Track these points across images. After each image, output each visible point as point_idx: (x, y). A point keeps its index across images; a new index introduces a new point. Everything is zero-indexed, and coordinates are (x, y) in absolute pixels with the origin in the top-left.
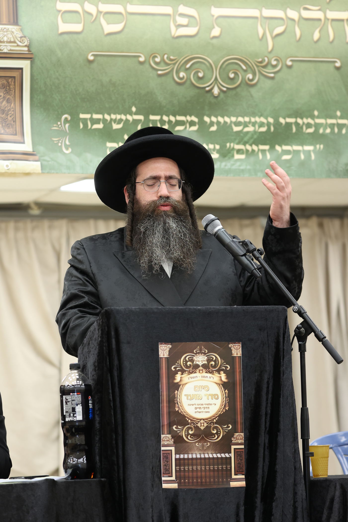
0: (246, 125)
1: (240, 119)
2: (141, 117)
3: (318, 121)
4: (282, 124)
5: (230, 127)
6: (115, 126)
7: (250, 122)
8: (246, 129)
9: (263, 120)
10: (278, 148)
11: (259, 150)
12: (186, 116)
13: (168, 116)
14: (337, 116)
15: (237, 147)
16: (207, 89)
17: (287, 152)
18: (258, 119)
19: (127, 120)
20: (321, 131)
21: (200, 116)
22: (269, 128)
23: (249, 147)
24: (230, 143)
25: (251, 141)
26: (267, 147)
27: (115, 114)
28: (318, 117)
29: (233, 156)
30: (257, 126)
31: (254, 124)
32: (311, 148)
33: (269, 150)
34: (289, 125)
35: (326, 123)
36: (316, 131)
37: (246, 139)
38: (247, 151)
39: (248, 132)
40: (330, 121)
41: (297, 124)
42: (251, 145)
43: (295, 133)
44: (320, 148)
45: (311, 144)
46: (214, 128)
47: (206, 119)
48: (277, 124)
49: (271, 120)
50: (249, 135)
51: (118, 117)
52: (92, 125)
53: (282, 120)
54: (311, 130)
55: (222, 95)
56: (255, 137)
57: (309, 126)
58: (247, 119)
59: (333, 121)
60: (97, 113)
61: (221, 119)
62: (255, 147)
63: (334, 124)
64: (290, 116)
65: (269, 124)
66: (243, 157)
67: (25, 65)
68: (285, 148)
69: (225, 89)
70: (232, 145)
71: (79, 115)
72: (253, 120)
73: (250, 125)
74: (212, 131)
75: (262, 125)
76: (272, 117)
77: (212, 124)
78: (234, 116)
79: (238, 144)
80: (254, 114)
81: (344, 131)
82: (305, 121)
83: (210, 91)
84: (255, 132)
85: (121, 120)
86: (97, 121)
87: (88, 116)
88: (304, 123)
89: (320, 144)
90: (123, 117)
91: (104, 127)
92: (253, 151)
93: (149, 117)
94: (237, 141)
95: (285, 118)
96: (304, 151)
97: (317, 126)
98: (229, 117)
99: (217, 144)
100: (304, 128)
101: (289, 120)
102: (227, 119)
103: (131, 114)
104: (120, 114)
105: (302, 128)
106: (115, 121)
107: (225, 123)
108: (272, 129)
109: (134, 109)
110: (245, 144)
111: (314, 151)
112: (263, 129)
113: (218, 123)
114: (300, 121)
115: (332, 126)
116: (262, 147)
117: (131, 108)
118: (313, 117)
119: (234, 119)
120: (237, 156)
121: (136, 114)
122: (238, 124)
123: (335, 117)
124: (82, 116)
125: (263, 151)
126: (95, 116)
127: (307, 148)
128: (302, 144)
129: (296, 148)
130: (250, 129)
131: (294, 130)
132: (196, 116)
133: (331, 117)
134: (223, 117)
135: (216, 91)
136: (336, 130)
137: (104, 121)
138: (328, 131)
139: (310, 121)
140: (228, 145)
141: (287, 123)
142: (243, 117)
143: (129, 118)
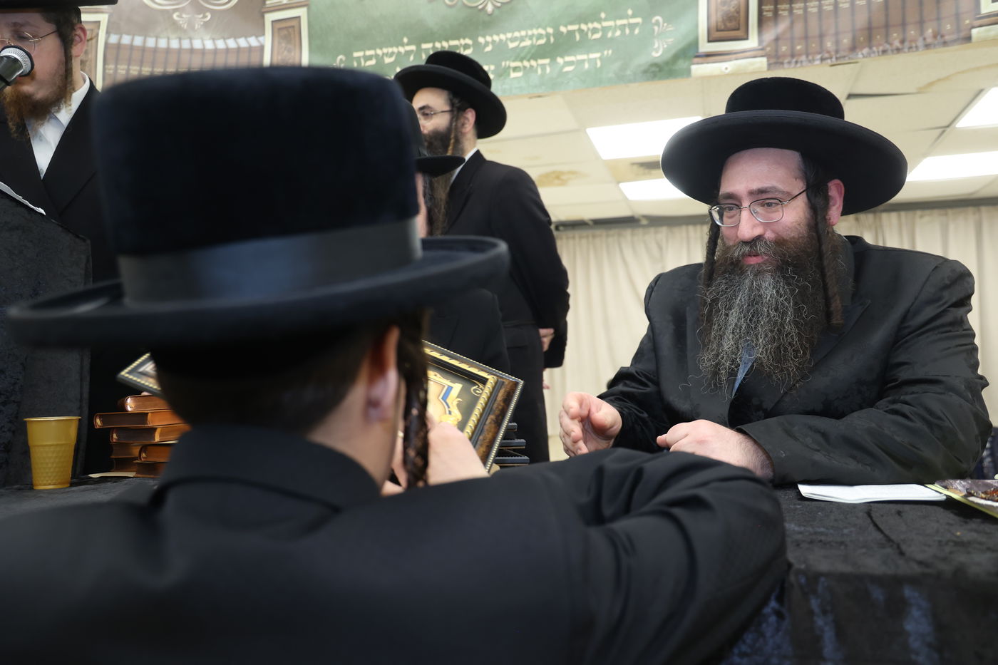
0: (522, 39)
1: (517, 34)
2: (413, 48)
3: (605, 24)
4: (562, 33)
5: (506, 44)
6: (388, 60)
7: (526, 36)
8: (523, 44)
9: (541, 31)
10: (560, 60)
11: (538, 65)
12: (459, 39)
13: (441, 42)
14: (628, 15)
15: (513, 64)
16: (480, 7)
17: (570, 63)
18: (535, 32)
19: (399, 53)
20: (610, 35)
21: (474, 38)
22: (548, 40)
23: (526, 63)
24: (506, 61)
25: (529, 56)
26: (547, 61)
27: (387, 47)
28: (606, 20)
29: (509, 75)
30: (534, 39)
31: (531, 37)
32: (598, 55)
33: (549, 64)
34: (571, 33)
35: (616, 25)
36: (604, 36)
37: (522, 55)
38: (525, 67)
39: (524, 47)
40: (619, 22)
41: (580, 31)
42: (529, 61)
43: (579, 42)
44: (608, 54)
45: (597, 52)
46: (489, 49)
47: (481, 40)
48: (558, 34)
49: (550, 30)
50: (526, 50)
51: (390, 50)
52: (365, 62)
53: (563, 29)
54: (597, 36)
55: (497, 12)
56: (533, 51)
57: (595, 31)
58: (523, 33)
59: (624, 22)
60: (370, 49)
61: (496, 38)
62: (533, 63)
63: (624, 25)
64: (572, 23)
65: (548, 35)
66: (519, 74)
67: (302, 12)
68: (568, 59)
69: (499, 5)
70: (508, 63)
71: (352, 54)
72: (530, 33)
73: (527, 39)
74: (487, 52)
75: (540, 37)
76: (550, 27)
77: (487, 44)
78: (509, 32)
79: (514, 61)
80: (531, 27)
81: (637, 31)
82: (591, 26)
83: (484, 8)
84: (532, 46)
85: (393, 53)
86: (370, 58)
87: (360, 54)
88: (588, 29)
89: (608, 50)
90: (395, 50)
91: (377, 63)
92: (531, 67)
93: (420, 46)
94: (513, 58)
95: (566, 26)
96: (589, 60)
97: (605, 30)
98: (505, 33)
99: (492, 64)
100: (590, 34)
101: (571, 28)
102: (502, 37)
103: (403, 45)
104: (392, 46)
105: (587, 34)
106: (387, 55)
107: (501, 40)
108: (552, 40)
109: (405, 40)
110: (521, 60)
111: (600, 58)
112: (542, 42)
113: (493, 42)
114: (584, 27)
115: (622, 27)
116: (541, 62)
117: (402, 39)
118: (599, 20)
119: (509, 35)
120: (513, 75)
121: (408, 44)
122: (513, 40)
123: (627, 17)
124: (356, 54)
125: (543, 66)
126: (369, 53)
127: (592, 56)
128: (588, 53)
129: (580, 57)
130: (527, 43)
131: (578, 37)
132: (470, 38)
133: (621, 18)
134: (498, 34)
135: (490, 8)
136: (627, 31)
137: (377, 56)
138: (618, 33)
139: (596, 25)
140: (503, 64)
141: (568, 32)
142: (519, 31)
143: (402, 50)
